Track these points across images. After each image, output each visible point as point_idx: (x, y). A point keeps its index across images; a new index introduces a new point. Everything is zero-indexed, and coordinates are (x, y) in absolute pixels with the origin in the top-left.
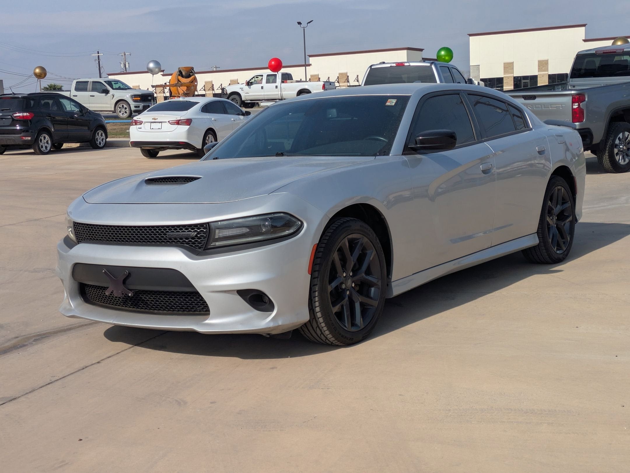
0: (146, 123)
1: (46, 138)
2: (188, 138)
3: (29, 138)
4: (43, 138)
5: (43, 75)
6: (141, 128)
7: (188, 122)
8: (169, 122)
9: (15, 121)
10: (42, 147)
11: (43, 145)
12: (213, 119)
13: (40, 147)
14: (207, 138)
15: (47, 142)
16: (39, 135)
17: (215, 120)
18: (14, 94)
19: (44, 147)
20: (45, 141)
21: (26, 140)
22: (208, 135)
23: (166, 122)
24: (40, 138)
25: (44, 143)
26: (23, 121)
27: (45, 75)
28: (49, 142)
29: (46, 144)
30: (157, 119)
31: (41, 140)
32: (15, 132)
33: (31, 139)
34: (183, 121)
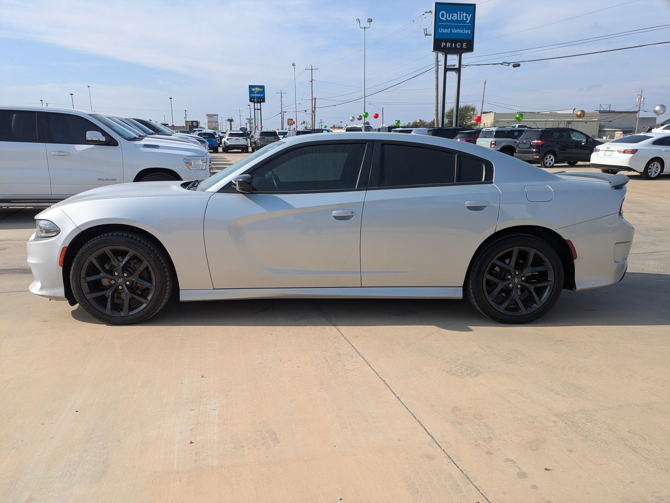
0: (602, 151)
1: (552, 157)
2: (629, 164)
3: (538, 157)
4: (548, 157)
5: (582, 116)
6: (598, 154)
7: (634, 151)
8: (617, 151)
9: (532, 146)
10: (547, 163)
11: (548, 162)
12: (663, 150)
13: (545, 163)
14: (652, 164)
15: (552, 160)
16: (546, 154)
17: (666, 151)
18: (538, 128)
19: (548, 164)
20: (550, 159)
21: (535, 158)
22: (654, 163)
23: (615, 151)
24: (546, 157)
25: (549, 161)
26: (537, 146)
27: (584, 116)
28: (554, 160)
29: (550, 161)
30: (610, 148)
31: (547, 159)
32: (532, 152)
33: (539, 157)
34: (629, 151)
